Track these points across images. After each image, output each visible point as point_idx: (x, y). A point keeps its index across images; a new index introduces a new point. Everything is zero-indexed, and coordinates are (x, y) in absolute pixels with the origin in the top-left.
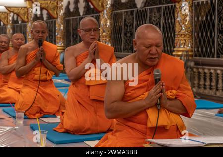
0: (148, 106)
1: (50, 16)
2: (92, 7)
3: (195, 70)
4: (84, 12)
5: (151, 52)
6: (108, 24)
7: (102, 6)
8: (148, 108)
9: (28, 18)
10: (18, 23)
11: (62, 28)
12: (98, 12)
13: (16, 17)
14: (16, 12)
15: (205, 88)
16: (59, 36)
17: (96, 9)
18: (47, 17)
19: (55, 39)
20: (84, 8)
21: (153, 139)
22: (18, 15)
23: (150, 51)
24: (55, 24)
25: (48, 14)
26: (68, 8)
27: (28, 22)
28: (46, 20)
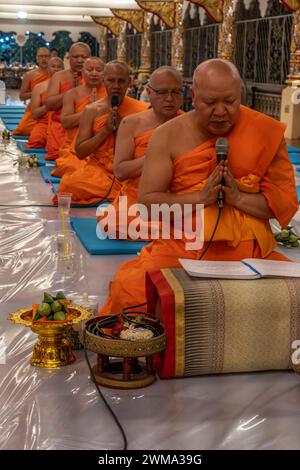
1: (210, 19)
4: (268, 10)
5: (215, 113)
9: (174, 21)
10: (160, 29)
11: (230, 40)
13: (156, 18)
14: (154, 9)
18: (205, 20)
22: (160, 18)
23: (214, 110)
24: (218, 33)
25: (207, 13)
27: (174, 27)
28: (205, 24)
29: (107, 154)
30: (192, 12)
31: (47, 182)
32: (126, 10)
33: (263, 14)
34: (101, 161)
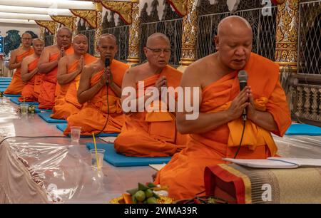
0: (231, 118)
1: (122, 21)
2: (173, 10)
3: (299, 89)
4: (163, 16)
5: (237, 53)
6: (193, 31)
7: (186, 9)
8: (230, 121)
9: (96, 23)
10: (85, 29)
11: (137, 35)
12: (181, 16)
13: (82, 22)
14: (82, 15)
15: (311, 112)
16: (132, 45)
17: (179, 12)
19: (127, 49)
20: (164, 11)
21: (235, 158)
22: (85, 20)
23: (236, 51)
24: (128, 31)
25: (121, 18)
26: (144, 11)
27: (96, 28)
29: (101, 100)
30: (109, 18)
31: (50, 122)
32: (61, 16)
33: (160, 18)
34: (96, 104)
